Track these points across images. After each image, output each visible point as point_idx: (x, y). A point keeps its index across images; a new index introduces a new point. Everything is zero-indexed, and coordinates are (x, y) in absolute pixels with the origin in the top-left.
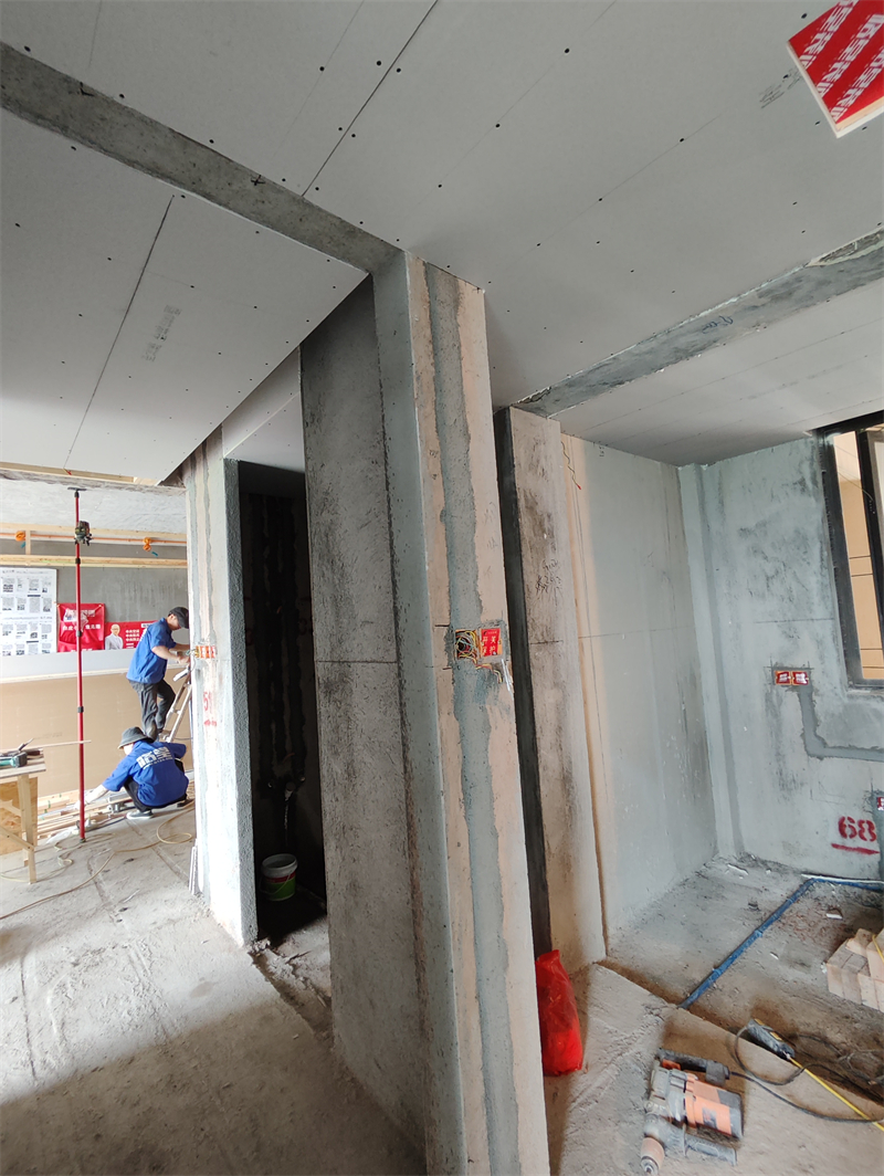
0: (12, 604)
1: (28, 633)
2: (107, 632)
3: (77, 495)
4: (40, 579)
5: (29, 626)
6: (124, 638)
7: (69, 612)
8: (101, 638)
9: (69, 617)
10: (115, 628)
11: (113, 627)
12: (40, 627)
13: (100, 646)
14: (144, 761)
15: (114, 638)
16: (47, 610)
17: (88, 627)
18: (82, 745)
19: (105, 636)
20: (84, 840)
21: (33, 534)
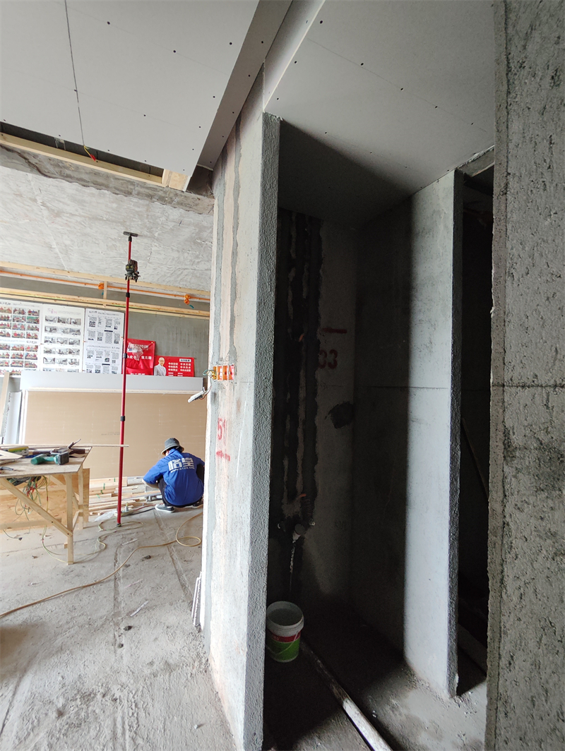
0: (94, 336)
1: (104, 358)
2: (156, 363)
3: (130, 240)
4: (113, 319)
5: (104, 353)
6: (167, 368)
7: (131, 345)
8: (151, 367)
9: (131, 349)
10: (162, 360)
11: (160, 359)
12: (111, 354)
13: (150, 372)
14: (172, 466)
15: (160, 368)
16: (116, 342)
17: (143, 357)
18: (122, 448)
19: (154, 365)
20: (120, 525)
21: (109, 285)
